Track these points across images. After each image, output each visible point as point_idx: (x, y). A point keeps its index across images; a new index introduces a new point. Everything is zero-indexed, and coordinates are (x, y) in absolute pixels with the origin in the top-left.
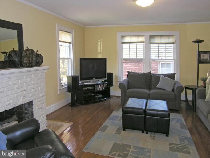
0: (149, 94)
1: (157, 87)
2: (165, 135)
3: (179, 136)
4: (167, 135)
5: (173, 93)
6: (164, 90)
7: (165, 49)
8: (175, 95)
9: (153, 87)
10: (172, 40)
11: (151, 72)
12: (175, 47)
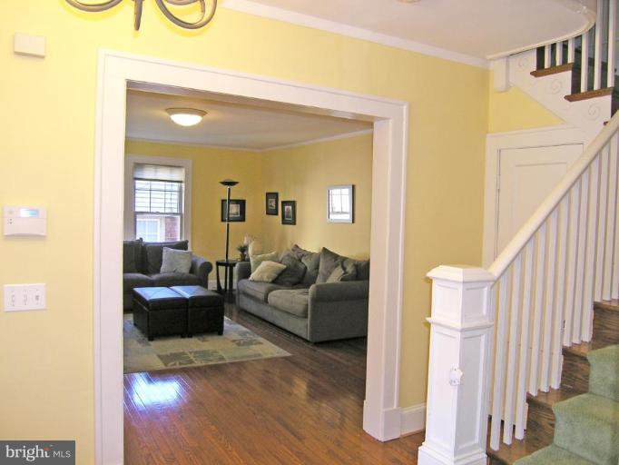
5: (192, 275)
9: (150, 270)
10: (178, 175)
11: (141, 239)
12: (183, 189)
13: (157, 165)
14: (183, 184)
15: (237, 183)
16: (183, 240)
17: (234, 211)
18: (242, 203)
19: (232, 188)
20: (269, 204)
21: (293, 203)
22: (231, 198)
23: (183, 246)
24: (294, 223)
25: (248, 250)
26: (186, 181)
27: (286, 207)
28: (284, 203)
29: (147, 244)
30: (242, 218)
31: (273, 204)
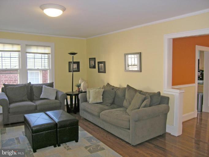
0: (36, 106)
1: (41, 97)
2: (74, 141)
3: (85, 138)
4: (77, 141)
6: (48, 99)
7: (34, 59)
8: (61, 103)
9: (35, 98)
10: (48, 50)
11: (30, 83)
12: (50, 57)
13: (37, 46)
14: (50, 55)
15: (77, 53)
16: (51, 82)
17: (75, 67)
18: (78, 63)
19: (74, 56)
20: (91, 63)
21: (104, 63)
22: (74, 61)
23: (51, 85)
24: (105, 72)
25: (81, 86)
26: (52, 53)
27: (100, 65)
28: (99, 63)
29: (33, 85)
30: (78, 70)
31: (93, 63)
